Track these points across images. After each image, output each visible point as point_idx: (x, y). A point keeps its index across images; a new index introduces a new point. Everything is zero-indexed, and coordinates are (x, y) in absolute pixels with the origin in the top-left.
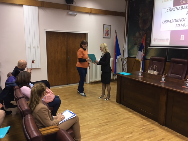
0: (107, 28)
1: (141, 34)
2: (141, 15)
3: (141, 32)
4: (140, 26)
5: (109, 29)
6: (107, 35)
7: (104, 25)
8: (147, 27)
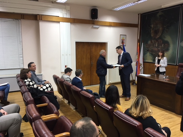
0: (123, 37)
1: (153, 43)
2: (152, 26)
3: (153, 41)
4: (152, 36)
5: (125, 39)
7: (120, 35)
8: (159, 36)
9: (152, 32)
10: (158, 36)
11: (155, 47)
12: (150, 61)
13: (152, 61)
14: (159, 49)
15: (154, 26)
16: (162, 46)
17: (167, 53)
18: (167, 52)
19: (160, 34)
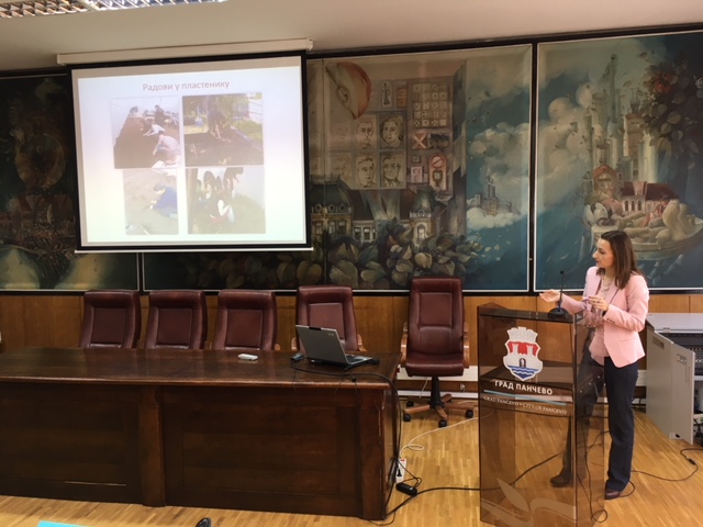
1: (31, 205)
3: (29, 199)
4: (23, 176)
8: (54, 181)
9: (18, 159)
10: (49, 182)
11: (45, 224)
12: (24, 285)
13: (33, 285)
15: (26, 137)
19: (57, 171)
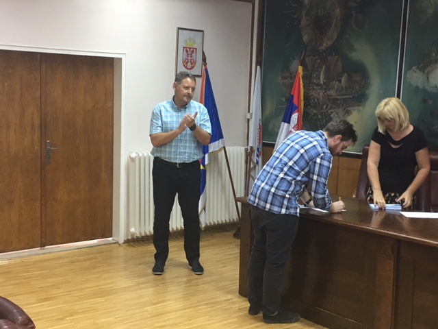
0: (190, 39)
1: (310, 68)
4: (305, 38)
5: (197, 45)
6: (189, 65)
7: (179, 29)
8: (330, 43)
9: (304, 22)
10: (326, 44)
11: (318, 85)
14: (332, 92)
16: (340, 81)
17: (359, 111)
18: (361, 108)
19: (333, 33)
